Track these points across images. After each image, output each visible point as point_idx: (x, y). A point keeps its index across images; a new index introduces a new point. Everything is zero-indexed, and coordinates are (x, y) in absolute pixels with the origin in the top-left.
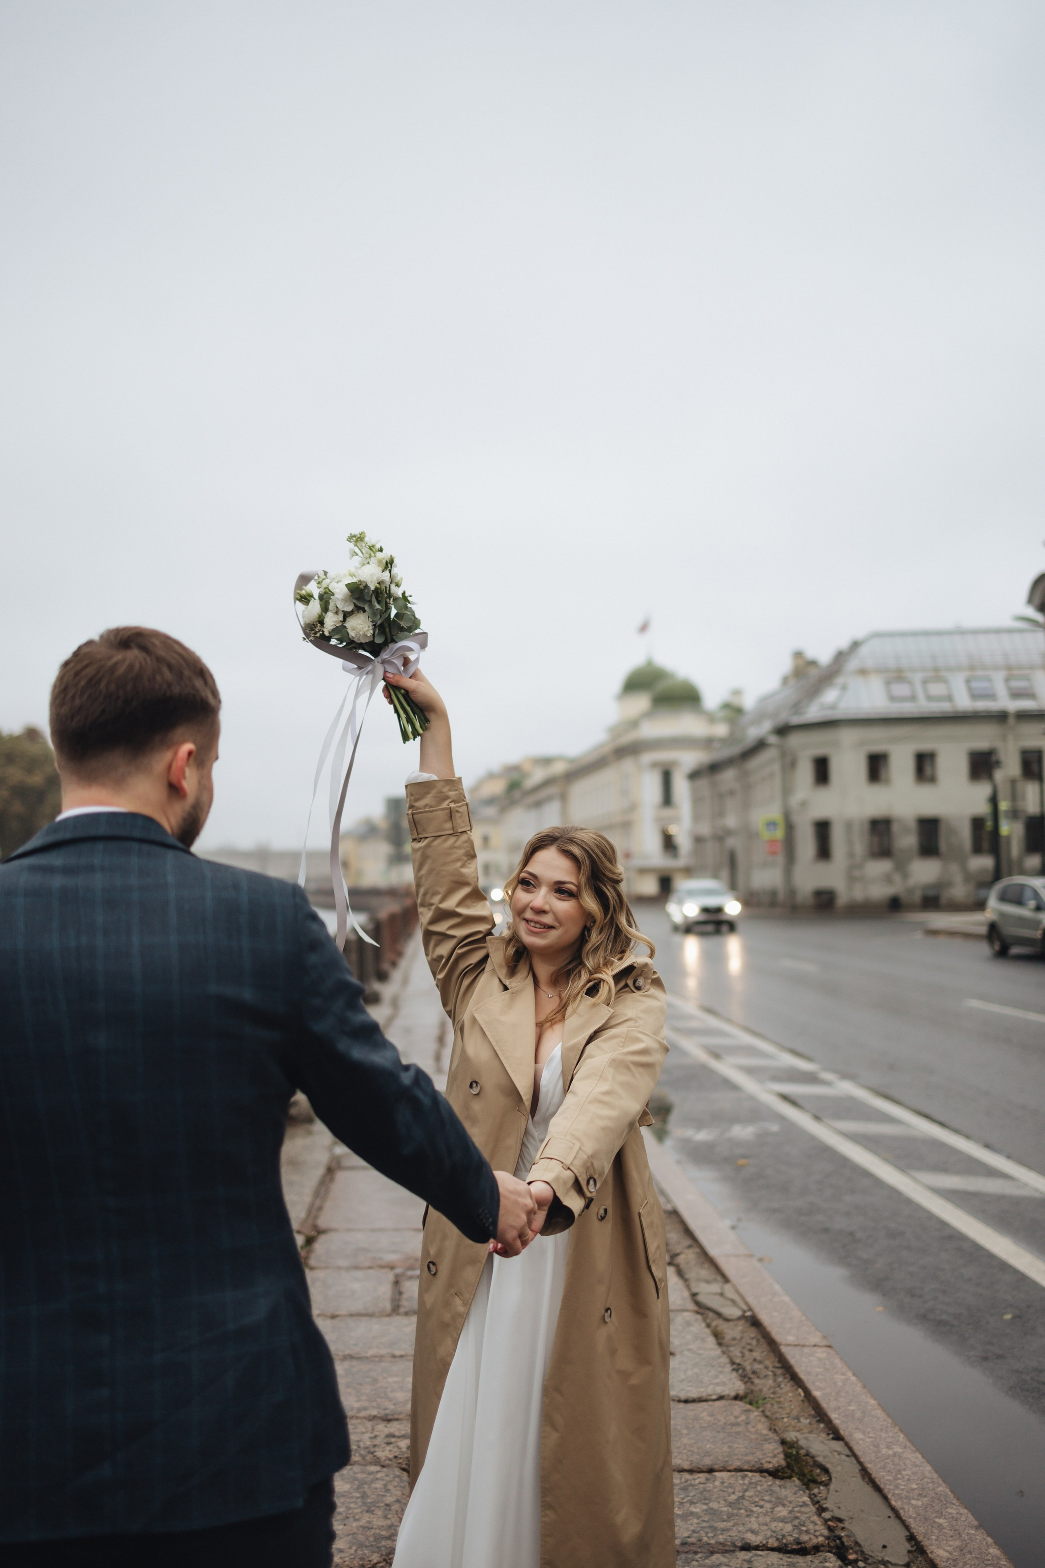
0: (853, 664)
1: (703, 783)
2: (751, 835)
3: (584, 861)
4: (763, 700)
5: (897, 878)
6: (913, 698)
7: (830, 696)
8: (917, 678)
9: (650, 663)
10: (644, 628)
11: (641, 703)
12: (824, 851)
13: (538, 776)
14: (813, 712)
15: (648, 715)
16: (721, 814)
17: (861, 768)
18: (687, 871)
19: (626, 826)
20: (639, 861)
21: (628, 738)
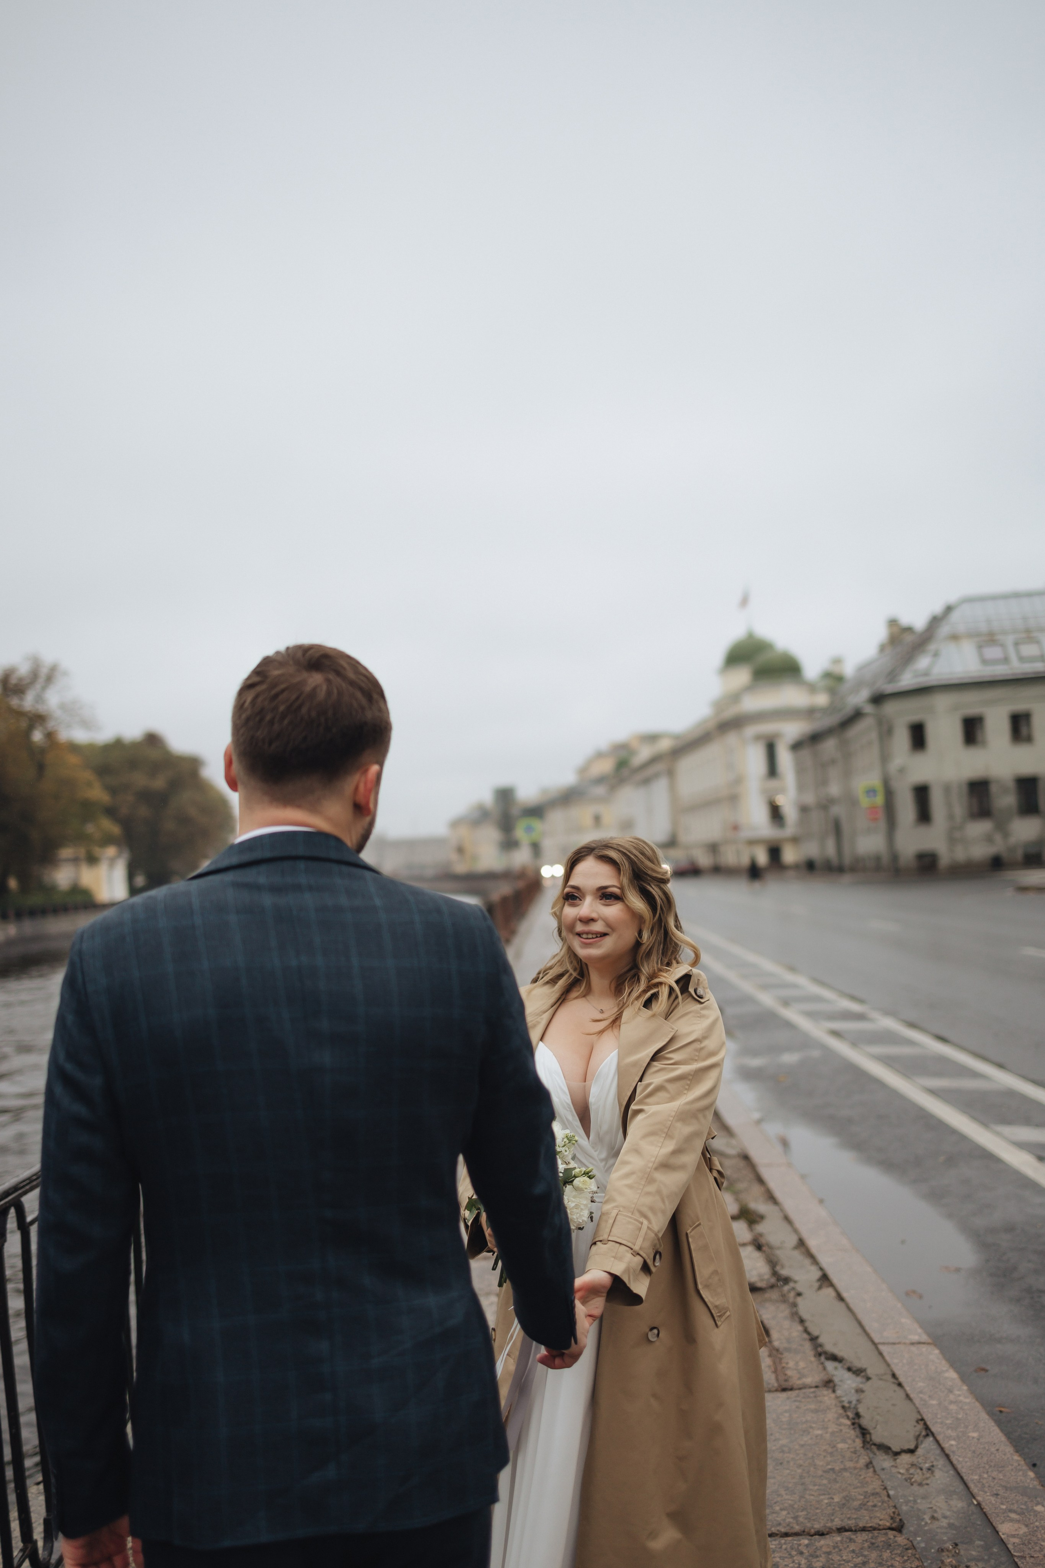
0: (944, 630)
1: (806, 753)
2: (852, 801)
3: (623, 863)
4: (861, 668)
5: (998, 838)
6: (1006, 660)
7: (923, 662)
8: (1009, 640)
9: (750, 636)
10: (744, 601)
11: (742, 676)
12: (924, 815)
13: (645, 753)
14: (907, 680)
15: (749, 689)
16: (823, 782)
17: (956, 731)
18: (795, 840)
19: (733, 799)
20: (746, 834)
21: (731, 712)
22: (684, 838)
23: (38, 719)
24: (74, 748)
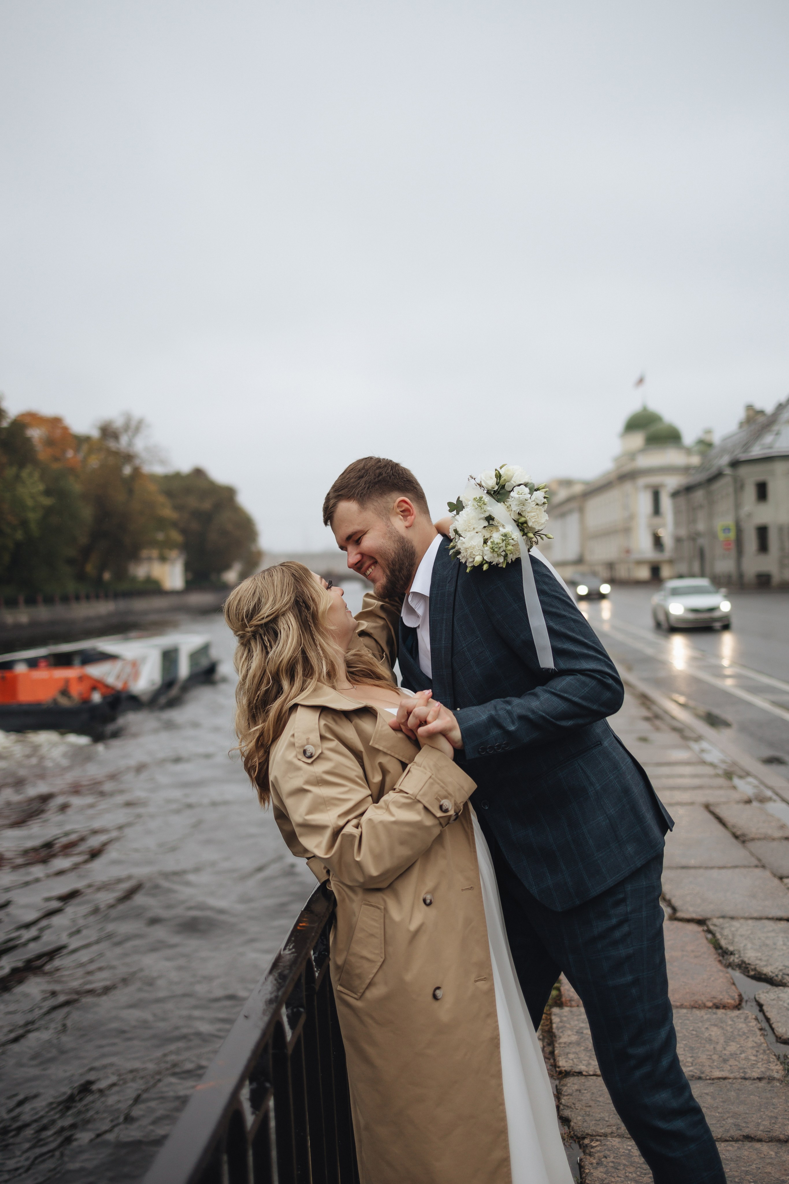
0: (785, 416)
1: (682, 500)
2: (712, 534)
4: (725, 439)
7: (768, 439)
9: (645, 409)
10: (641, 381)
11: (637, 440)
12: (763, 546)
13: (562, 494)
14: (756, 451)
15: (642, 451)
16: (693, 521)
18: (671, 562)
19: (626, 530)
20: (635, 556)
21: (629, 467)
22: (588, 557)
23: (129, 458)
24: (153, 478)
